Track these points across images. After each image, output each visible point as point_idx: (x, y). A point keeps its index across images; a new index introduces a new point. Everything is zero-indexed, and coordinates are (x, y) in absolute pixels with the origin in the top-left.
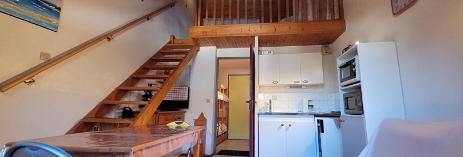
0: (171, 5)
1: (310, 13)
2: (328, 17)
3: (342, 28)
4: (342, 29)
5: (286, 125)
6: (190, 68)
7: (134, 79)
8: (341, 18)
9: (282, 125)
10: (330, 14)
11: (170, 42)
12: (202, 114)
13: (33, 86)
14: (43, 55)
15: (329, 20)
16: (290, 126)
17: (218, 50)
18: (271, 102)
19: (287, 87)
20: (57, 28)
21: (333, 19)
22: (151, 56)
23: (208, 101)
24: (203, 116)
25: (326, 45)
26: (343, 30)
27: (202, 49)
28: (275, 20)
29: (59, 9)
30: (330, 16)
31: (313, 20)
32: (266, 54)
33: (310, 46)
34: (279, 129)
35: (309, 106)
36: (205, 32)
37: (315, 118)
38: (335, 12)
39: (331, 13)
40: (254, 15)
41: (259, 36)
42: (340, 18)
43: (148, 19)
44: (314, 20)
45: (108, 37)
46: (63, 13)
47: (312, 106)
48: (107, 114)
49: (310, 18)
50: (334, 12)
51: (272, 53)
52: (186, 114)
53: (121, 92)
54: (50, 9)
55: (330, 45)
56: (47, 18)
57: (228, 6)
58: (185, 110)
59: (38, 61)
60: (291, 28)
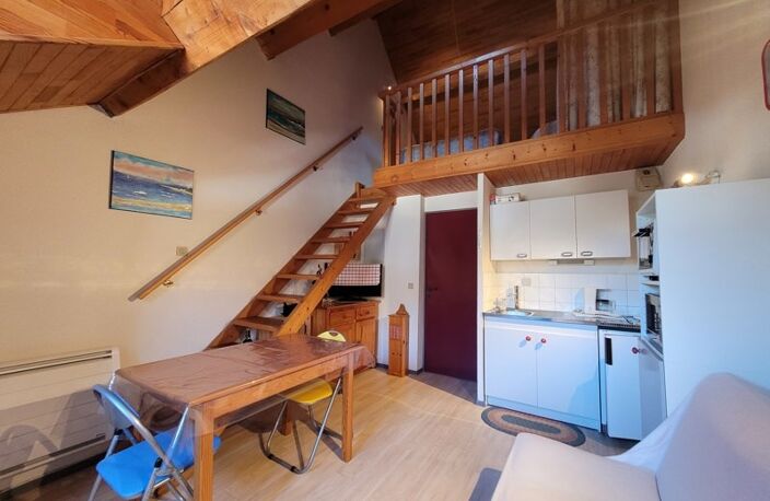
0: (354, 136)
1: (595, 109)
2: (640, 109)
3: (672, 132)
4: (674, 136)
5: (535, 340)
6: (383, 231)
7: (298, 262)
8: (676, 107)
9: (528, 339)
10: (645, 103)
11: (354, 196)
12: (402, 306)
13: (172, 288)
14: (180, 250)
15: (642, 118)
16: (543, 341)
17: (426, 199)
18: (517, 291)
19: (551, 262)
20: (191, 214)
21: (652, 114)
22: (323, 223)
23: (411, 286)
24: (404, 310)
25: (647, 169)
26: (679, 135)
27: (400, 200)
28: (515, 137)
29: (191, 190)
30: (645, 107)
31: (602, 123)
32: (505, 203)
33: (607, 174)
34: (522, 344)
35: (598, 301)
36: (395, 176)
37: (601, 331)
38: (658, 94)
39: (647, 100)
40: (491, 128)
41: (485, 173)
42: (672, 107)
43: (315, 169)
44: (604, 124)
45: (257, 209)
46: (197, 194)
47: (606, 302)
48: (264, 311)
49: (594, 120)
50: (655, 97)
51: (517, 198)
52: (380, 305)
53: (279, 282)
54: (180, 193)
55: (660, 168)
56: (179, 205)
57: (457, 110)
58: (378, 299)
59: (174, 258)
60: (548, 149)
